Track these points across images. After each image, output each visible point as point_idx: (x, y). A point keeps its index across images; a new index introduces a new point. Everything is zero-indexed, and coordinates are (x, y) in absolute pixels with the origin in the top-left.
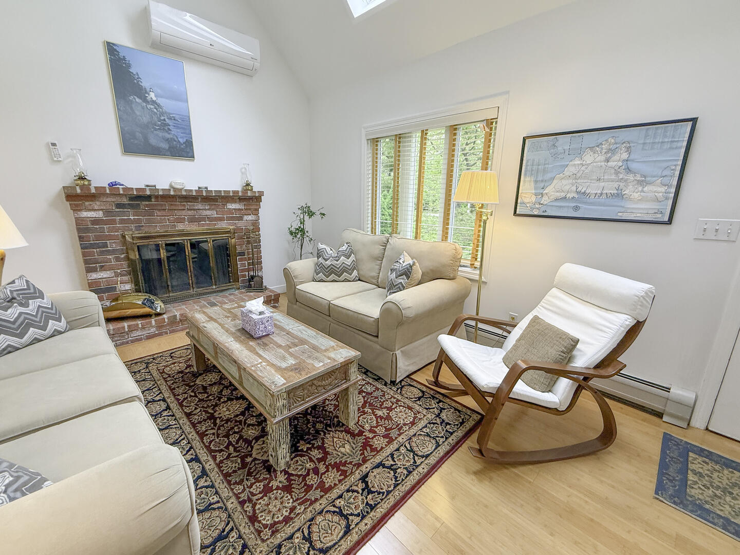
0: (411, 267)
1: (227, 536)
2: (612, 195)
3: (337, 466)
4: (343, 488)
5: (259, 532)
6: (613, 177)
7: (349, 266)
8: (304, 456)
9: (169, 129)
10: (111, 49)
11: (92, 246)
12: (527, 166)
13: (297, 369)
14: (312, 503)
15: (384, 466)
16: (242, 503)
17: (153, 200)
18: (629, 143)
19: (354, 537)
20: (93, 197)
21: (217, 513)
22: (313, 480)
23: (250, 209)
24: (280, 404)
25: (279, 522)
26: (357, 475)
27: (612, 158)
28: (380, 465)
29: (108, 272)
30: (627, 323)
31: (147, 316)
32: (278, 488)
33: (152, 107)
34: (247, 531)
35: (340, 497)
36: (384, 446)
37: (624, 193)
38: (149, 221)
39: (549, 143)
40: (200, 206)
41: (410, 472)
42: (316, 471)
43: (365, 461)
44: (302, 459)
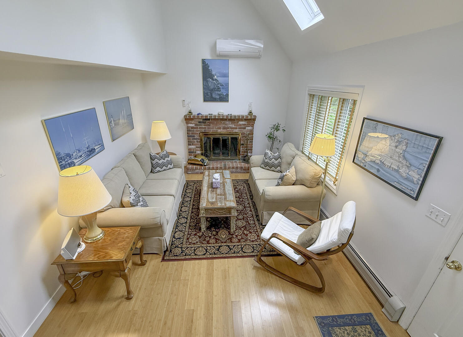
0: (284, 176)
1: (180, 239)
2: (395, 169)
3: (216, 239)
4: (213, 245)
5: (187, 242)
6: (397, 158)
7: (276, 164)
8: (211, 232)
9: (220, 90)
10: (204, 61)
11: (191, 136)
12: (363, 135)
13: (212, 203)
14: (202, 244)
15: (229, 247)
16: (188, 234)
17: (210, 120)
18: (408, 141)
19: (204, 257)
20: (192, 119)
21: (182, 233)
22: (207, 239)
23: (249, 124)
24: (202, 212)
25: (192, 243)
26: (219, 245)
27: (398, 147)
28: (229, 246)
29: (194, 146)
30: (334, 241)
31: (201, 165)
32: (198, 236)
33: (215, 82)
34: (185, 240)
35: (210, 247)
36: (235, 242)
37: (400, 171)
38: (208, 128)
39: (373, 125)
40: (227, 123)
41: (234, 253)
42: (210, 237)
43: (225, 242)
44: (210, 232)
